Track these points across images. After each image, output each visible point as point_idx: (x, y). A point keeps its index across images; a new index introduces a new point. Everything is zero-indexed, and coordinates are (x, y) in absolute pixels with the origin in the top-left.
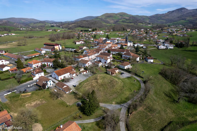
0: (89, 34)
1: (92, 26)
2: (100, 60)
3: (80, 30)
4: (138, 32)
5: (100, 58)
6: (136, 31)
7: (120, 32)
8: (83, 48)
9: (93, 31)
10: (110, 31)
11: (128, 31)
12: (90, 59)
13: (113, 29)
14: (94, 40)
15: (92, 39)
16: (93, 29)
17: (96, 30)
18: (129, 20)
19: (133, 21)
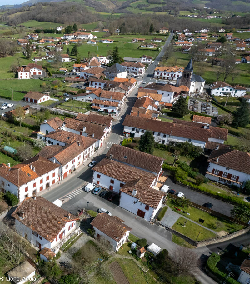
0: (58, 40)
1: (65, 17)
2: (111, 187)
3: (34, 29)
4: (193, 37)
5: (112, 182)
6: (186, 34)
7: (144, 38)
8: (39, 102)
9: (68, 31)
10: (112, 34)
11: (162, 35)
12: (65, 174)
13: (120, 29)
14: (75, 65)
15: (67, 60)
16: (69, 27)
17: (75, 28)
18: (156, 3)
19: (166, 5)
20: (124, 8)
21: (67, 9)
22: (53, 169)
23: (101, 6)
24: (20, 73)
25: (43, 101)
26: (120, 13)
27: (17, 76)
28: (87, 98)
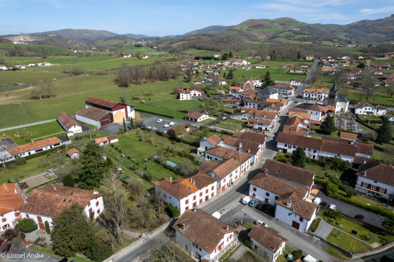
0: (215, 66)
1: (221, 45)
2: (267, 200)
3: (194, 56)
4: (336, 63)
5: (268, 195)
6: (330, 60)
7: (293, 64)
8: (199, 120)
9: (224, 58)
10: (263, 60)
11: (308, 61)
12: (223, 188)
13: (271, 56)
14: (231, 88)
15: (224, 83)
16: (225, 54)
17: (231, 55)
18: (302, 34)
19: (310, 36)
20: (273, 38)
21: (223, 39)
22: (212, 183)
23: (254, 36)
24: (181, 94)
25: (202, 120)
26: (270, 42)
27: (178, 97)
28: (243, 117)
